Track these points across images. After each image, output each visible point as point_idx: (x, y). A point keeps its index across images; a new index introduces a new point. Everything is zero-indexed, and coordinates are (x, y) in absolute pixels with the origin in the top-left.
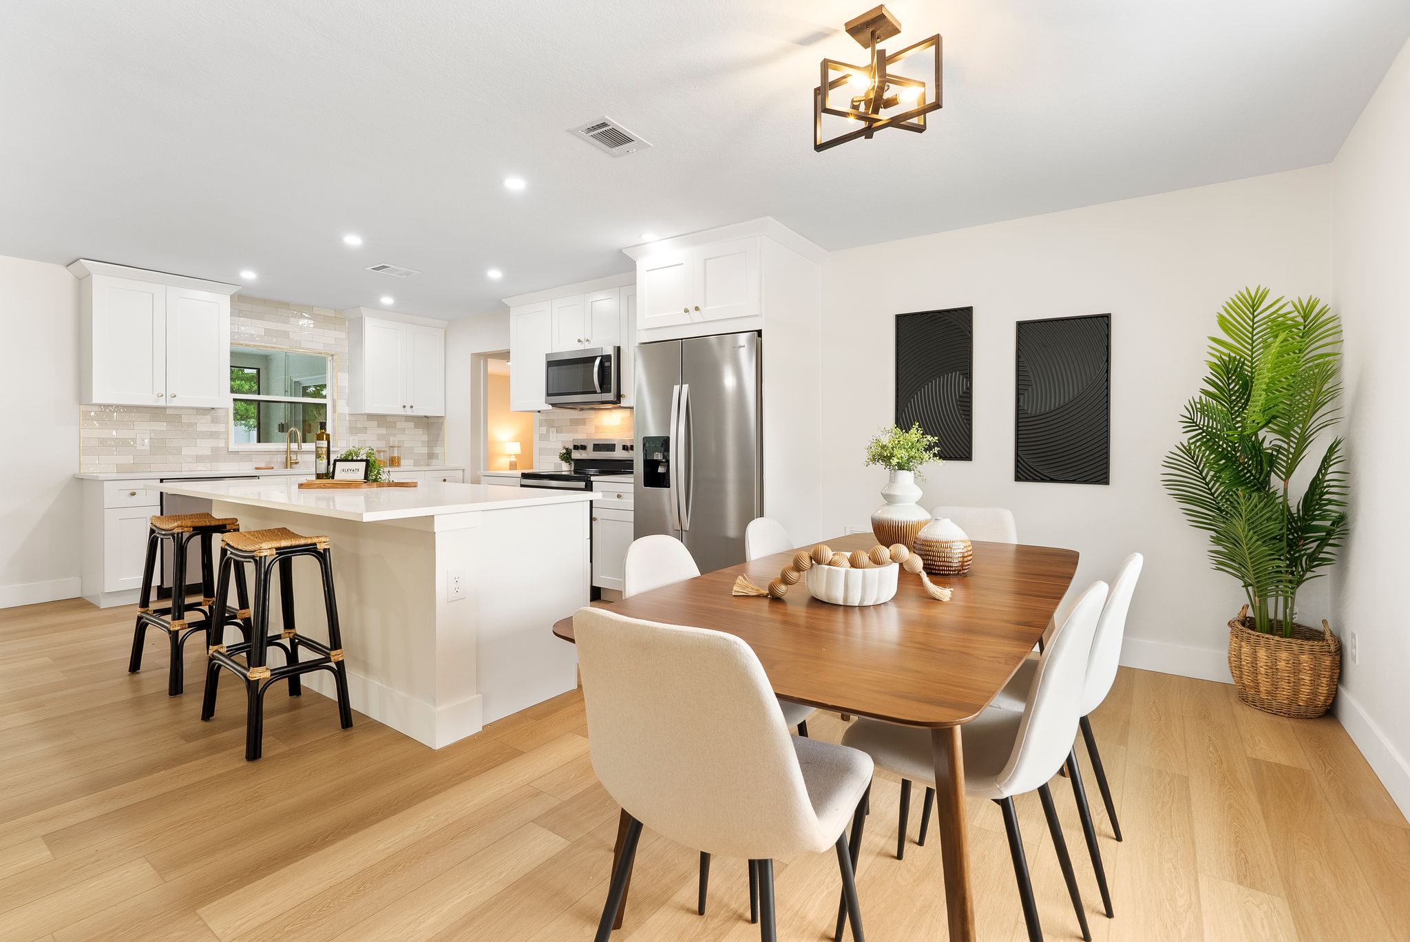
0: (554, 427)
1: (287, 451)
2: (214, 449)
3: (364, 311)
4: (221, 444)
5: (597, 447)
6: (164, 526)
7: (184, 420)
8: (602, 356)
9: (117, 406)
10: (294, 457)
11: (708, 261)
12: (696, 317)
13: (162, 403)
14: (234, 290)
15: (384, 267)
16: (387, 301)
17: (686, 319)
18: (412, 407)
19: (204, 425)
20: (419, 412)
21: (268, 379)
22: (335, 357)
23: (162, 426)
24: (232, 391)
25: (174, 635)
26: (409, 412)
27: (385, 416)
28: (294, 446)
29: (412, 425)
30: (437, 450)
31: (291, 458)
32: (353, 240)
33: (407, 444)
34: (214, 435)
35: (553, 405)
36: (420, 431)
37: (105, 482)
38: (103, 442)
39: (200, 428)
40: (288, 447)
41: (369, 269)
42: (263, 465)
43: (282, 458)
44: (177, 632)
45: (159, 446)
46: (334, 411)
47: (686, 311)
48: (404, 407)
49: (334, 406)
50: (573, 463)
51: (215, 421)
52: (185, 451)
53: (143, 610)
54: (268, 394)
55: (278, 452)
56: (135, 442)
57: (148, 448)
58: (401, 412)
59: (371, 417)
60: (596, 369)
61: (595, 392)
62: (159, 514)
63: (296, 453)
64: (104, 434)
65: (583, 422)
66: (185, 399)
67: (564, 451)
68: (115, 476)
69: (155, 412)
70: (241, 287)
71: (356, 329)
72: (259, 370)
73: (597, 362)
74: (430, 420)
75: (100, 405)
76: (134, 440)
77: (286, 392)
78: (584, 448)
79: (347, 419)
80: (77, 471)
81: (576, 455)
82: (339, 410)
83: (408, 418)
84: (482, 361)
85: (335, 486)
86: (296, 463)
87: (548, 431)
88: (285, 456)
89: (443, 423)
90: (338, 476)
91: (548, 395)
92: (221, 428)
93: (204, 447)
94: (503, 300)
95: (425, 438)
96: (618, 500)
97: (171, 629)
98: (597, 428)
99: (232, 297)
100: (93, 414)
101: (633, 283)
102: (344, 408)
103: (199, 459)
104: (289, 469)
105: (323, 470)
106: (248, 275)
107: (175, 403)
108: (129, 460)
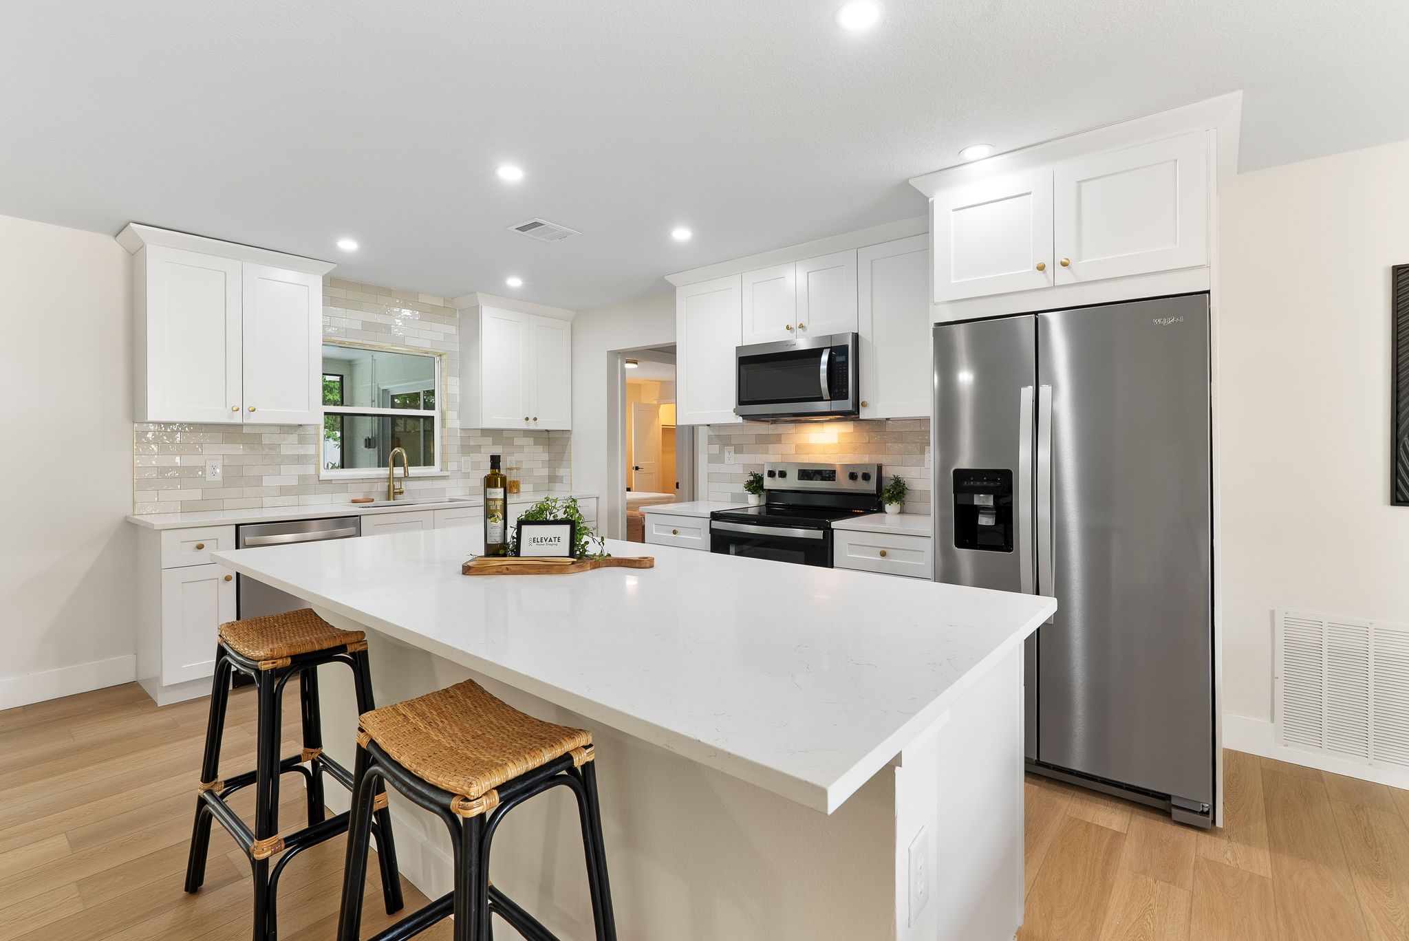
0: (731, 445)
1: (390, 478)
2: (303, 478)
3: (481, 298)
4: (311, 470)
5: (805, 474)
6: (241, 649)
7: (266, 440)
8: (831, 348)
9: (181, 424)
10: (397, 485)
11: (1084, 184)
12: (1063, 276)
13: (237, 419)
14: (329, 268)
15: (536, 225)
16: (514, 282)
17: (1041, 280)
18: (535, 419)
19: (289, 446)
20: (541, 425)
21: (352, 388)
22: (444, 357)
23: (238, 449)
24: (325, 402)
25: (260, 867)
26: (532, 426)
27: (502, 430)
28: (399, 471)
29: (531, 440)
30: (561, 472)
31: (394, 486)
32: (510, 173)
33: (525, 466)
34: (301, 460)
35: (744, 417)
36: (540, 449)
37: (163, 533)
38: (162, 471)
39: (285, 451)
40: (391, 473)
41: (513, 228)
42: (360, 497)
43: (382, 487)
44: (266, 860)
45: (234, 476)
46: (443, 425)
47: (1041, 268)
48: (527, 419)
49: (443, 420)
50: (764, 494)
51: (302, 440)
52: (268, 481)
53: (207, 786)
54: (351, 405)
55: (378, 479)
56: (204, 471)
57: (221, 479)
58: (523, 425)
59: (486, 432)
60: (824, 367)
61: (821, 399)
62: (234, 619)
63: (400, 479)
64: (164, 461)
65: (778, 439)
66: (268, 413)
67: (752, 478)
68: (177, 520)
69: (229, 432)
70: (336, 265)
71: (468, 321)
72: (342, 377)
73: (825, 358)
74: (551, 435)
75: (159, 424)
76: (203, 469)
77: (373, 401)
78: (783, 474)
79: (459, 435)
80: (129, 512)
81: (768, 483)
82: (449, 424)
83: (527, 433)
84: (619, 360)
85: (527, 570)
86: (401, 493)
87: (722, 451)
88: (387, 484)
89: (569, 439)
90: (525, 550)
91: (741, 402)
92: (311, 450)
93: (290, 475)
94: (666, 277)
95: (546, 457)
96: (879, 558)
97: (256, 856)
98: (799, 448)
99: (324, 278)
100: (150, 435)
101: (925, 231)
102: (454, 422)
103: (284, 491)
104: (392, 501)
105: (496, 538)
106: (348, 245)
107: (254, 419)
108: (195, 494)
